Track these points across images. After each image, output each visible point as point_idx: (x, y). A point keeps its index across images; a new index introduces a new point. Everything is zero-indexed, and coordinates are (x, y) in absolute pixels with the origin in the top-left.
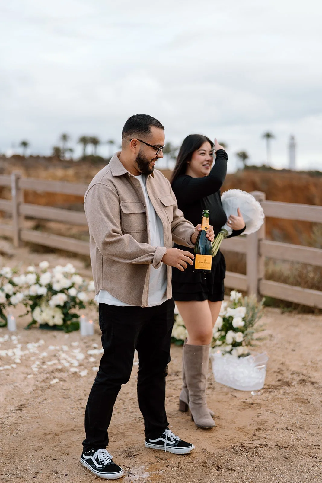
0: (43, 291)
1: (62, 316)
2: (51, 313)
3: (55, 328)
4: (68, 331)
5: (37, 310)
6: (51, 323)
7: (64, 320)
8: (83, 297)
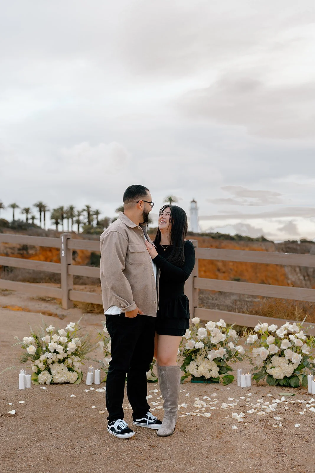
0: (200, 345)
1: (218, 369)
2: (208, 366)
3: (211, 381)
4: (226, 384)
5: (193, 365)
6: (208, 377)
7: (220, 373)
8: (240, 349)
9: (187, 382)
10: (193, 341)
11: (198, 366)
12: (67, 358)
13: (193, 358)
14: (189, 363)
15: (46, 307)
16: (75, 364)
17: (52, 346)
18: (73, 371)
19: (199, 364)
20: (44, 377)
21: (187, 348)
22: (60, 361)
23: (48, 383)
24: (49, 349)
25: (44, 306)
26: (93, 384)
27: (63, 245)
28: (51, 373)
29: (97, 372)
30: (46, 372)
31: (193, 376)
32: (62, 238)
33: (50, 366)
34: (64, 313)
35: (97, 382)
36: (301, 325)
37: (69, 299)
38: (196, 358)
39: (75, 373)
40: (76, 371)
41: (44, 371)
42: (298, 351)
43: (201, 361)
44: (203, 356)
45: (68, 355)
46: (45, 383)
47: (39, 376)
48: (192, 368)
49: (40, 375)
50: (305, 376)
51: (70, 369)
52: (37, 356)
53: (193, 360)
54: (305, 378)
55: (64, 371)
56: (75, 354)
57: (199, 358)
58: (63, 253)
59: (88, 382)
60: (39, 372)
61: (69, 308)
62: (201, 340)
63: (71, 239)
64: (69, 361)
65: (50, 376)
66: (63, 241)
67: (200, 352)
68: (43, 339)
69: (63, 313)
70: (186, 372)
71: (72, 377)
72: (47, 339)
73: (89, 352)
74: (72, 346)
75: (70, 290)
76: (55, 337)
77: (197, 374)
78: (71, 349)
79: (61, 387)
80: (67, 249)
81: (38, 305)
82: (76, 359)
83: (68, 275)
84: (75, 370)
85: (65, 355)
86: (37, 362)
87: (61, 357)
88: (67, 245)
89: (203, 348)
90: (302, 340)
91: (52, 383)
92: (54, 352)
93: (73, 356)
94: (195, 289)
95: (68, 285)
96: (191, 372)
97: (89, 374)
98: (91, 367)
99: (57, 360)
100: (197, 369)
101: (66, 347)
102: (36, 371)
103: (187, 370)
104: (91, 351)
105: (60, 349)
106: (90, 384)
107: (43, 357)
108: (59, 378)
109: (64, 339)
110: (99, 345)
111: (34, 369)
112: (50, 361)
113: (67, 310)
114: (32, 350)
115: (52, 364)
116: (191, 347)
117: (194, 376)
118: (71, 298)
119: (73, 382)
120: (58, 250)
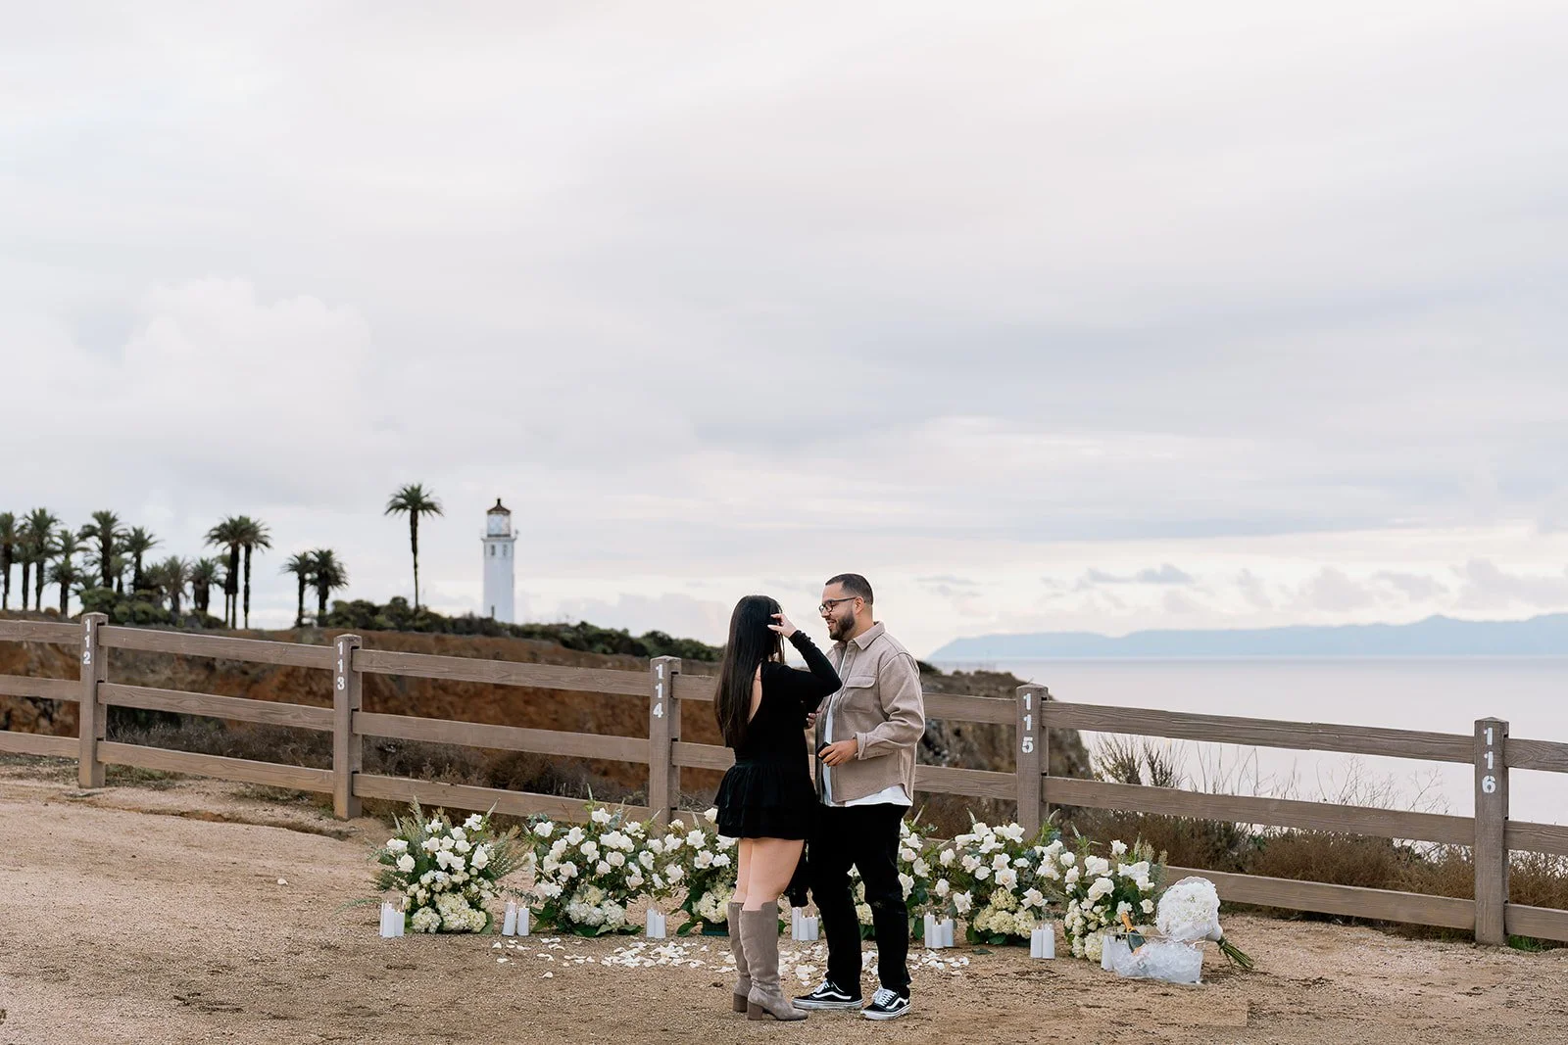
5: (706, 900)
9: (692, 935)
10: (708, 854)
11: (717, 902)
12: (470, 881)
13: (707, 886)
14: (701, 897)
15: (288, 816)
16: (484, 894)
17: (443, 858)
18: (479, 909)
19: (719, 897)
20: (424, 918)
21: (698, 867)
22: (455, 888)
23: (433, 928)
24: (437, 863)
25: (279, 812)
26: (516, 934)
27: (340, 662)
28: (437, 911)
29: (525, 911)
30: (429, 909)
31: (706, 921)
32: (341, 645)
33: (436, 897)
34: (343, 827)
35: (524, 931)
36: (913, 824)
37: (353, 795)
38: (713, 886)
39: (481, 912)
40: (484, 910)
41: (423, 907)
42: (907, 870)
43: (723, 892)
44: (728, 881)
45: (471, 876)
46: (427, 931)
47: (414, 917)
48: (705, 906)
49: (417, 915)
50: (919, 919)
51: (475, 904)
52: (414, 877)
53: (708, 890)
54: (920, 922)
55: (463, 907)
56: (484, 873)
57: (721, 887)
58: (341, 683)
59: (508, 930)
60: (414, 908)
61: (351, 816)
62: (724, 852)
63: (361, 649)
64: (474, 888)
65: (436, 916)
66: (341, 653)
67: (722, 874)
68: (425, 844)
69: (339, 828)
70: (693, 915)
71: (478, 919)
72: (432, 844)
73: (507, 873)
74: (481, 859)
75: (354, 772)
76: (447, 842)
77: (714, 916)
78: (480, 863)
79: (458, 939)
80: (351, 673)
81: (266, 810)
82: (487, 884)
83: (352, 735)
84: (482, 906)
85: (467, 877)
86: (415, 887)
87: (458, 879)
88: (351, 663)
89: (728, 867)
90: (915, 850)
91: (441, 930)
92: (446, 871)
93: (481, 879)
94: (675, 766)
95: (350, 760)
96: (703, 914)
97: (510, 915)
98: (512, 903)
99: (450, 886)
100: (716, 907)
101: (468, 860)
102: (408, 907)
103: (695, 910)
104: (511, 871)
105: (459, 863)
106: (512, 934)
107: (426, 879)
108: (454, 922)
109: (463, 846)
110: (527, 860)
111: (406, 900)
112: (438, 888)
113: (346, 821)
114: (407, 864)
115: (440, 894)
116: (705, 865)
117: (709, 920)
118: (359, 793)
119: (479, 930)
120: (329, 675)
